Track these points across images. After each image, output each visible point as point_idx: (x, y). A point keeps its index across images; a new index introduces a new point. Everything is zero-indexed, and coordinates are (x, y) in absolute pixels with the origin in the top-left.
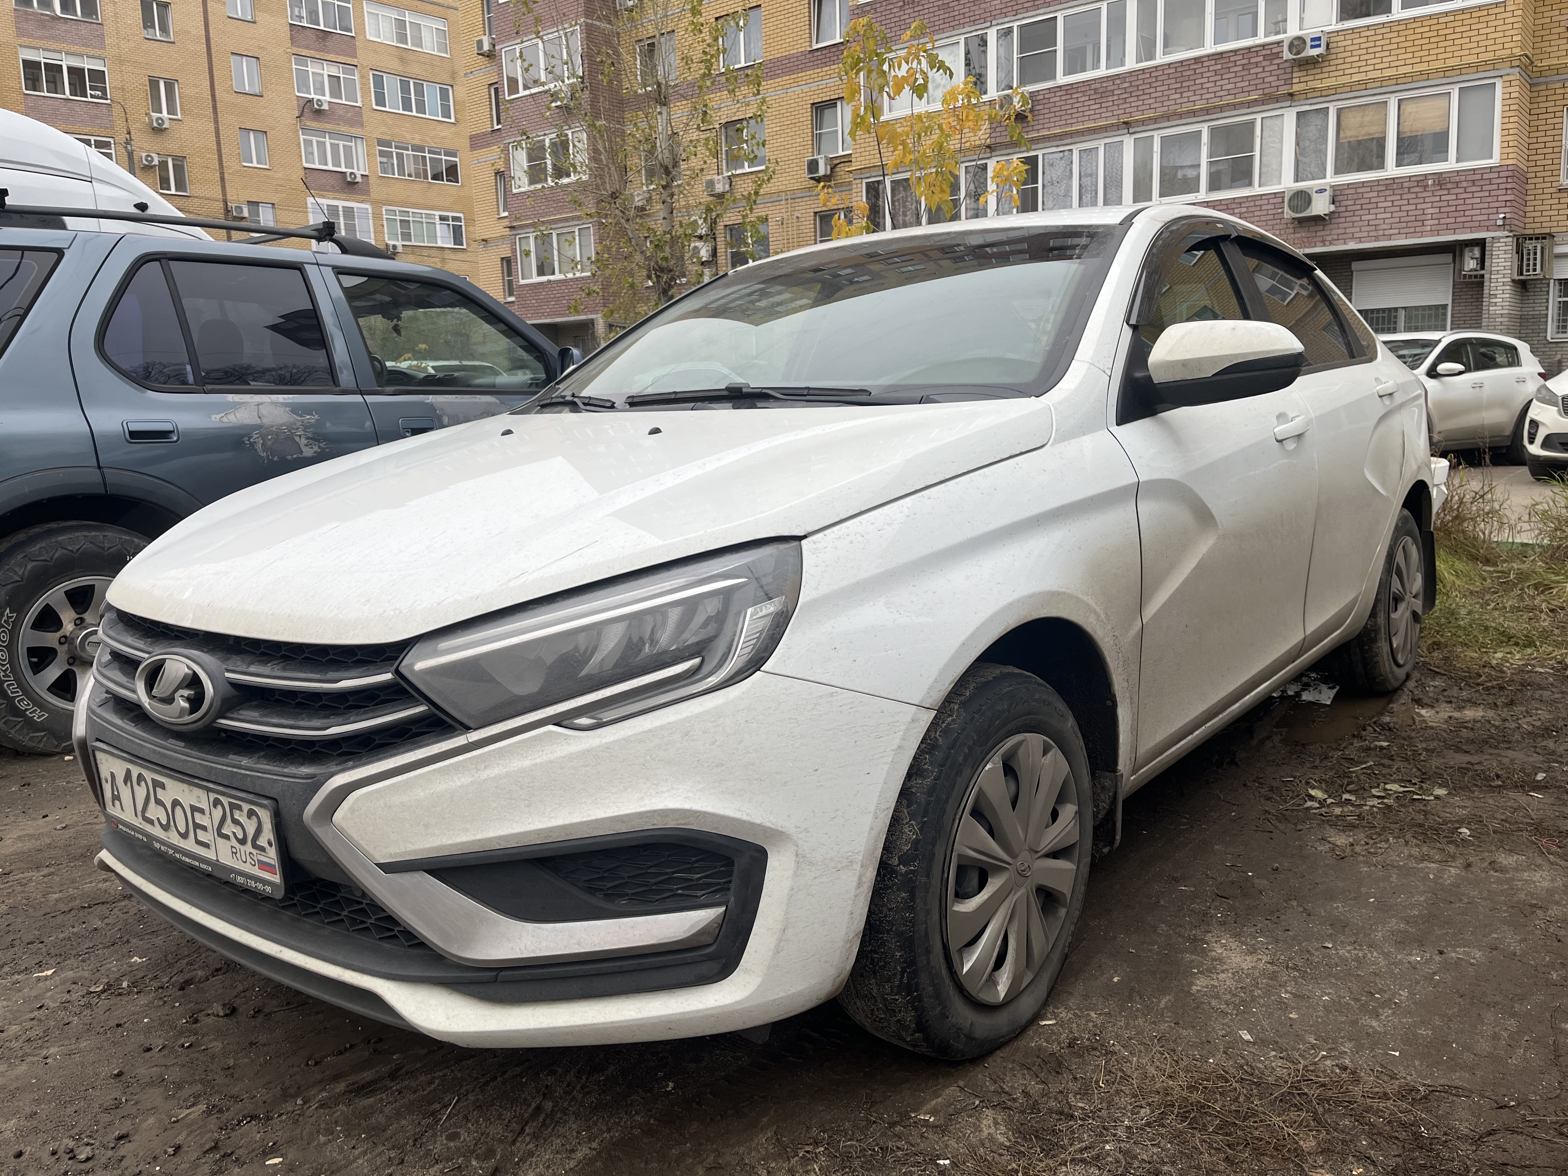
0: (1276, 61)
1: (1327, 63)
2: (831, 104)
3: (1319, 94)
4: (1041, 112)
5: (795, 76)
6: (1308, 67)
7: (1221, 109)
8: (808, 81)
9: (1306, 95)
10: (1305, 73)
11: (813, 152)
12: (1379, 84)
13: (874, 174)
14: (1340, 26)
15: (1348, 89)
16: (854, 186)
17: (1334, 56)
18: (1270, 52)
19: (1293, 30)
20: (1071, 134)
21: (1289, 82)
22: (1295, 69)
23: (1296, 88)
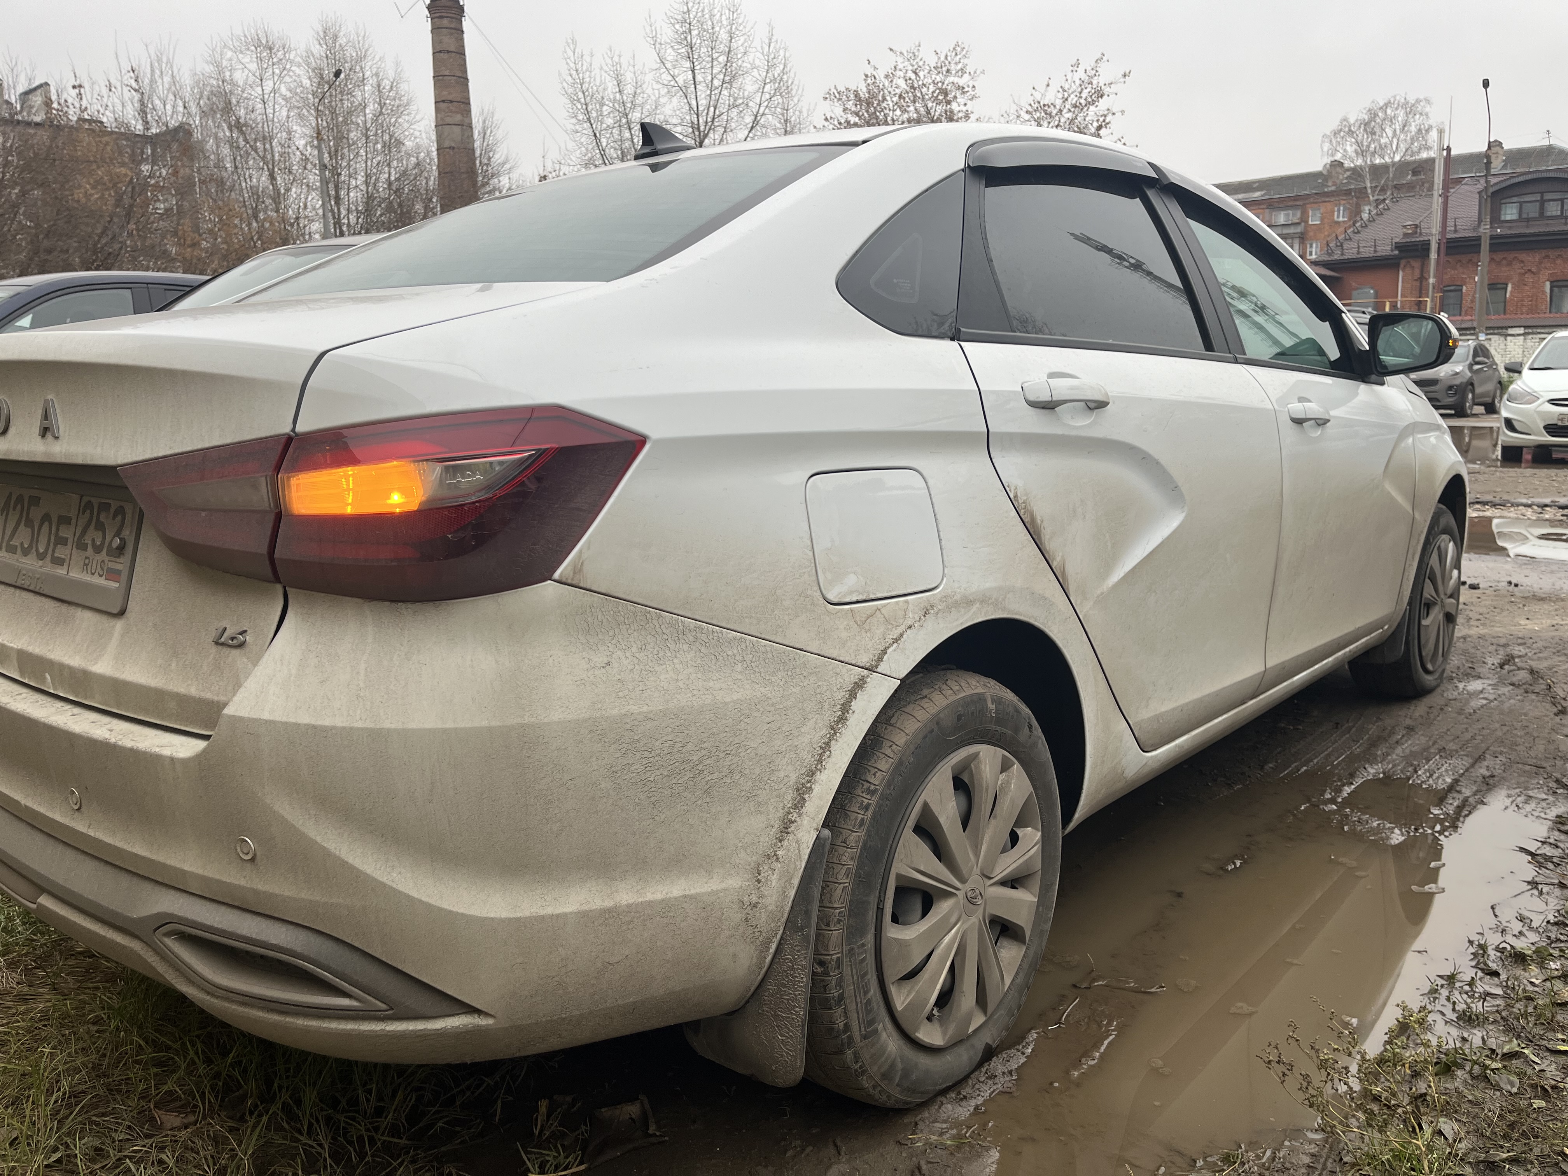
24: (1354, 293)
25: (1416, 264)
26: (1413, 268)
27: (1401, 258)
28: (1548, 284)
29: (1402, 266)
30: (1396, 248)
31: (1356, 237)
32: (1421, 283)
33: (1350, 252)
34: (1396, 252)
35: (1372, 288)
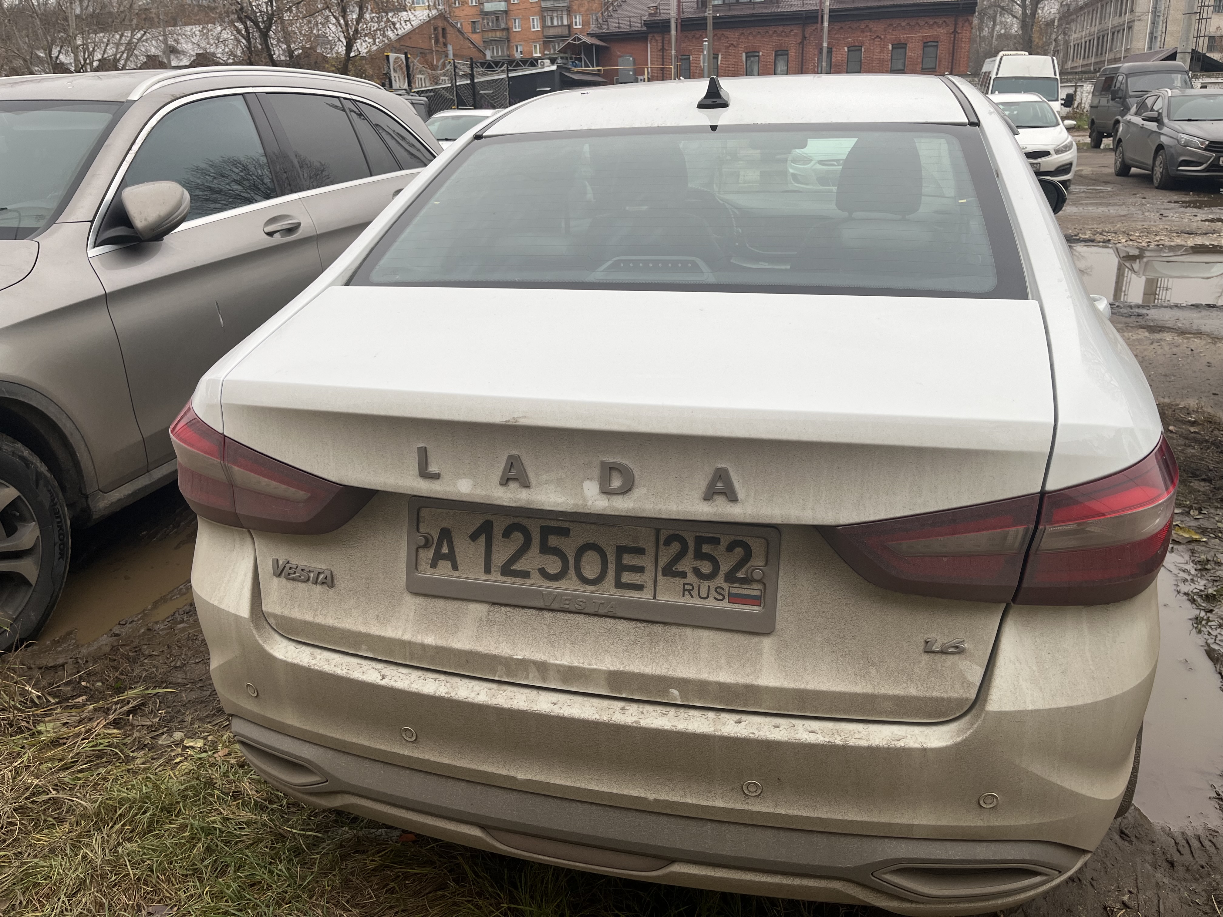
24: (620, 60)
25: (659, 38)
26: (657, 41)
27: (648, 33)
28: (744, 54)
29: (649, 39)
30: (645, 25)
31: (615, 14)
32: (663, 53)
33: (613, 26)
34: (645, 28)
35: (631, 56)
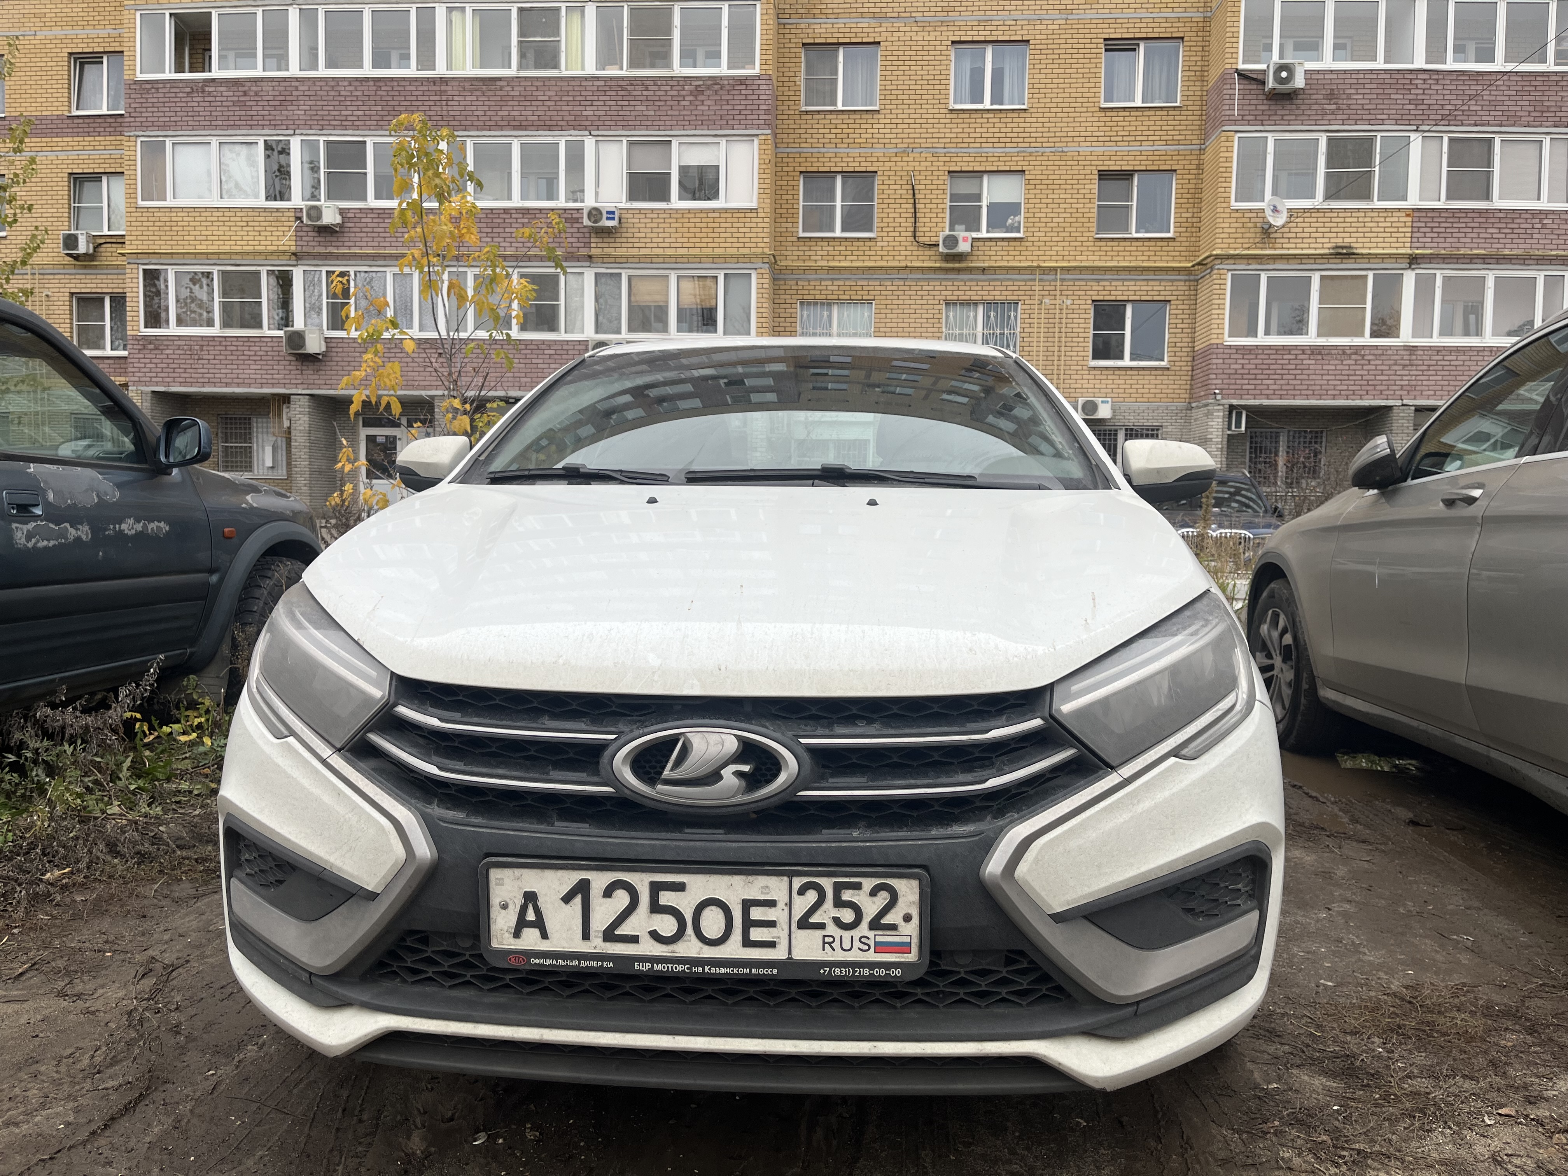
0: (576, 225)
1: (619, 235)
2: (96, 178)
3: (613, 260)
4: (352, 230)
5: (49, 139)
6: (604, 235)
7: (530, 258)
8: (65, 148)
9: (604, 259)
10: (601, 240)
11: (69, 226)
12: (662, 260)
13: (153, 261)
14: (629, 205)
15: (637, 260)
16: (128, 271)
17: (625, 230)
18: (570, 217)
19: (589, 202)
20: (385, 257)
21: (588, 245)
22: (593, 235)
23: (594, 251)
